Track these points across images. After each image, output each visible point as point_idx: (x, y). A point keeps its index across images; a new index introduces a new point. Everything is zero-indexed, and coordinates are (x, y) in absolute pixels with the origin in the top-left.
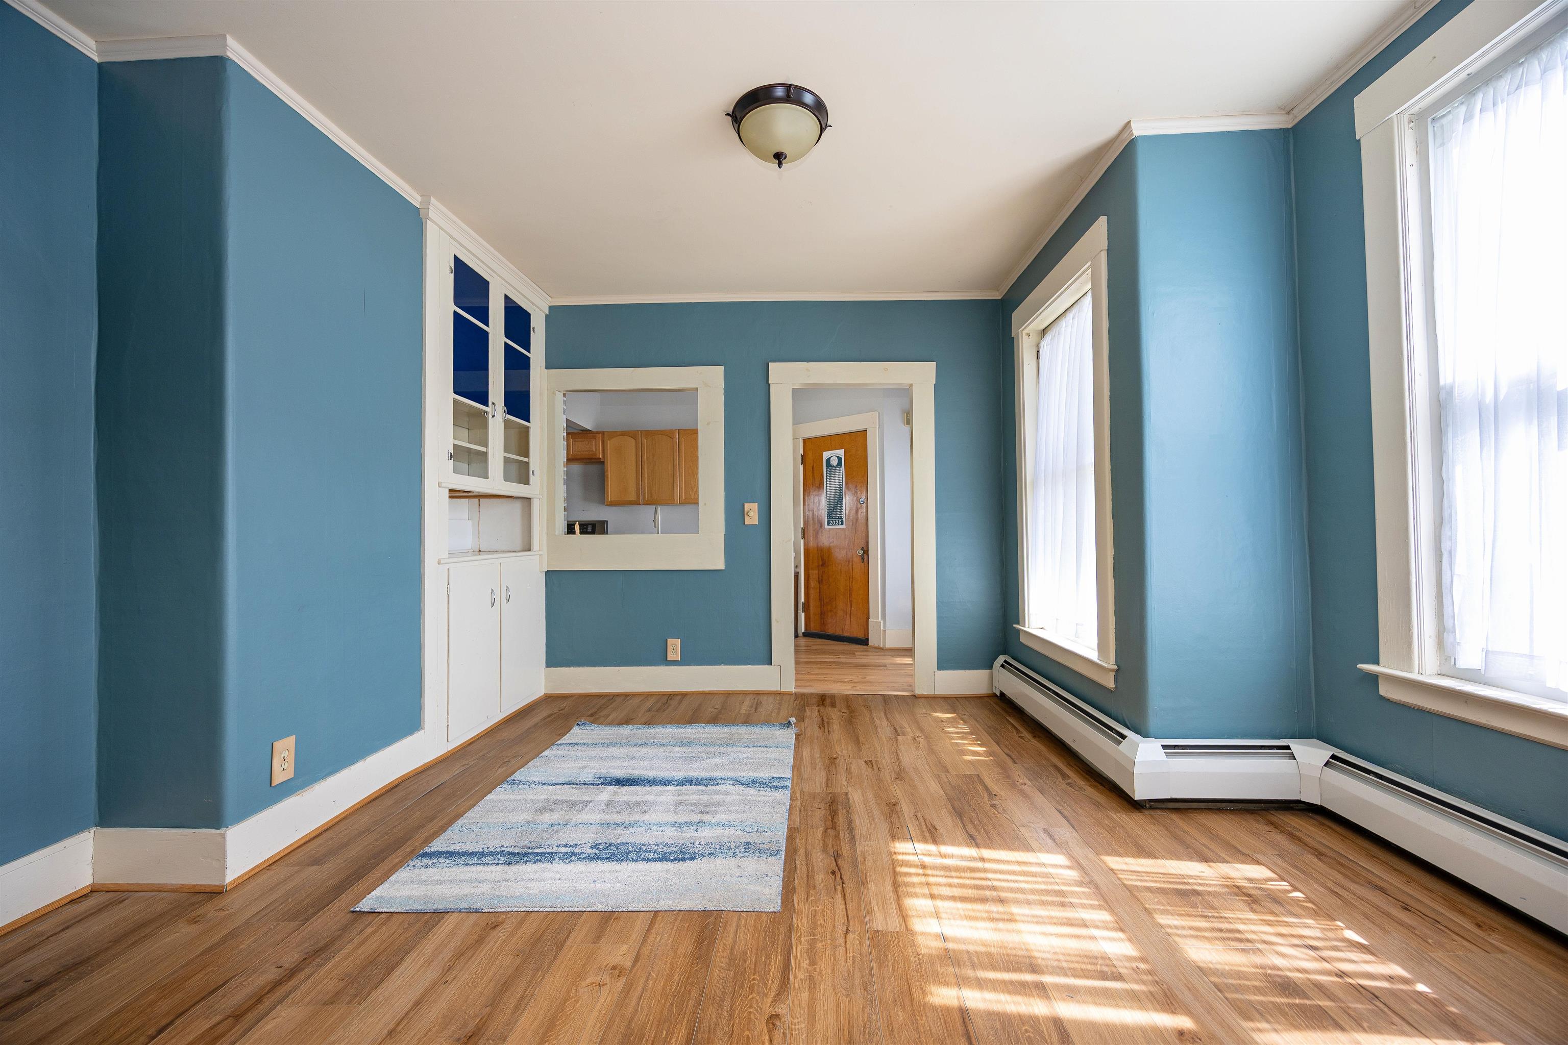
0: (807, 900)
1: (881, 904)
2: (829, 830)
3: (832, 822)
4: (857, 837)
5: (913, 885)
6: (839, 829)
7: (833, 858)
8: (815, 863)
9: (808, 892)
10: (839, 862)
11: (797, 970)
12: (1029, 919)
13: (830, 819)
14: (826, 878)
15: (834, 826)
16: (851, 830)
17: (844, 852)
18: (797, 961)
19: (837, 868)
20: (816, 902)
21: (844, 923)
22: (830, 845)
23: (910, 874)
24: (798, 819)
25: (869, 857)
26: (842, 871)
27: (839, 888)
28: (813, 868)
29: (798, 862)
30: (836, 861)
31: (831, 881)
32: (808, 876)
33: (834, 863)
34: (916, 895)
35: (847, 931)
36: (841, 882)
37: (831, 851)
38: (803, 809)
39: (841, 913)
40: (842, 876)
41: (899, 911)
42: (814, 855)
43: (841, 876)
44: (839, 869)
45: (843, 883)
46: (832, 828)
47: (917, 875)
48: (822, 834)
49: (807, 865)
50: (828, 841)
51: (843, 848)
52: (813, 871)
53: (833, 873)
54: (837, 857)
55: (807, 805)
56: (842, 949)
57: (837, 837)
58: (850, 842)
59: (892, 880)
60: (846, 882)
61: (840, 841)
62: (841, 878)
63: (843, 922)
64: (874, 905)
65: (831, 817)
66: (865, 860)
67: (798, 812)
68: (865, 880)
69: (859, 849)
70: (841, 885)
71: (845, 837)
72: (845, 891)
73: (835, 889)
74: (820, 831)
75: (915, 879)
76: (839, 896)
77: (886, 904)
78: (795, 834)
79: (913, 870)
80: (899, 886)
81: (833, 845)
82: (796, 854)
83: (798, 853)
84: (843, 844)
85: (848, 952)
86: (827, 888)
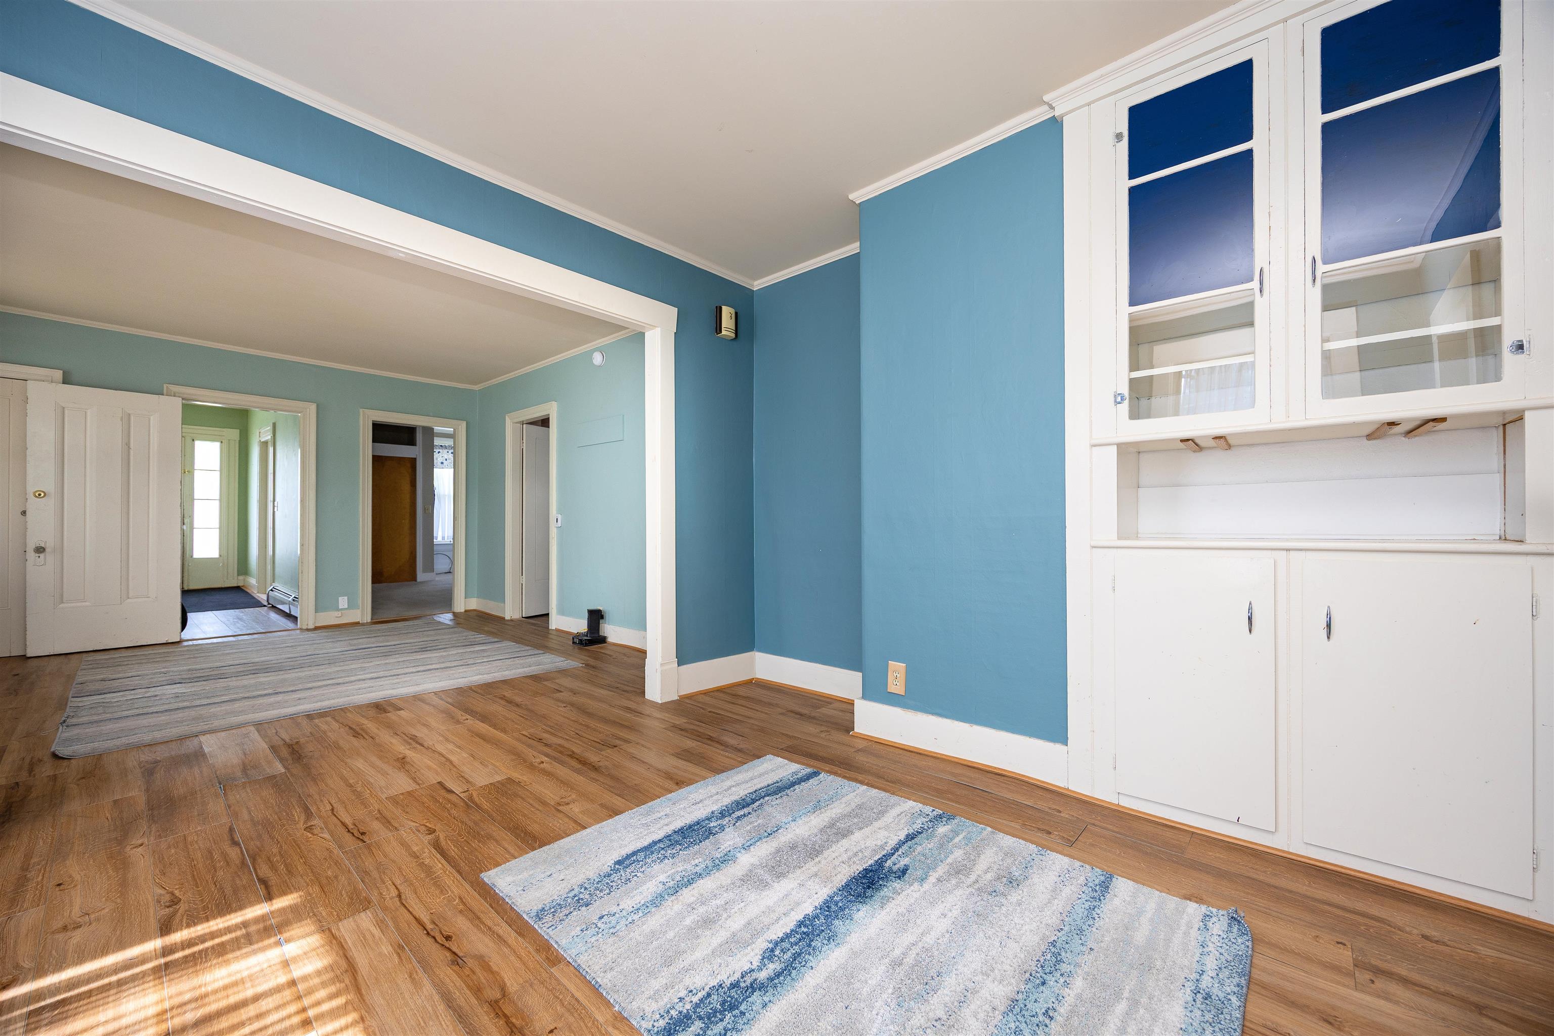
0: (460, 898)
1: (368, 936)
2: (499, 996)
3: (505, 1016)
4: (441, 1007)
5: (324, 985)
6: (482, 1008)
7: (461, 954)
8: (481, 935)
9: (464, 904)
10: (448, 954)
11: (432, 855)
12: (137, 1027)
13: (514, 1020)
14: (453, 928)
15: (495, 1007)
16: (460, 1016)
17: (449, 971)
18: (436, 859)
19: (448, 946)
20: (449, 901)
21: (406, 900)
22: (478, 970)
23: (331, 997)
24: (564, 981)
25: (405, 985)
26: (438, 946)
27: (429, 926)
28: (480, 929)
29: (504, 924)
30: (454, 953)
31: (446, 928)
32: (479, 918)
33: (454, 949)
34: (319, 973)
35: (399, 896)
36: (432, 933)
37: (470, 962)
38: (575, 1007)
39: (414, 906)
40: (433, 940)
41: (342, 941)
42: (491, 944)
43: (435, 940)
44: (443, 945)
45: (428, 934)
46: (497, 1002)
47: (318, 1003)
48: (503, 981)
49: (490, 928)
50: (486, 975)
51: (455, 977)
52: (477, 926)
53: (448, 938)
54: (456, 960)
55: (582, 1024)
56: (398, 882)
57: (477, 991)
58: (450, 992)
59: (359, 973)
60: (425, 937)
61: (468, 987)
62: (434, 938)
63: (409, 901)
64: (376, 932)
65: (514, 1025)
66: (411, 977)
67: (578, 995)
68: (399, 951)
69: (428, 987)
70: (429, 931)
71: (464, 997)
72: (421, 927)
73: (435, 923)
74: (513, 986)
75: (322, 994)
76: (425, 918)
77: (361, 940)
78: (544, 956)
79: (325, 1007)
80: (346, 971)
81: (474, 972)
82: (516, 931)
83: (513, 934)
84: (459, 982)
85: (391, 884)
86: (445, 919)
